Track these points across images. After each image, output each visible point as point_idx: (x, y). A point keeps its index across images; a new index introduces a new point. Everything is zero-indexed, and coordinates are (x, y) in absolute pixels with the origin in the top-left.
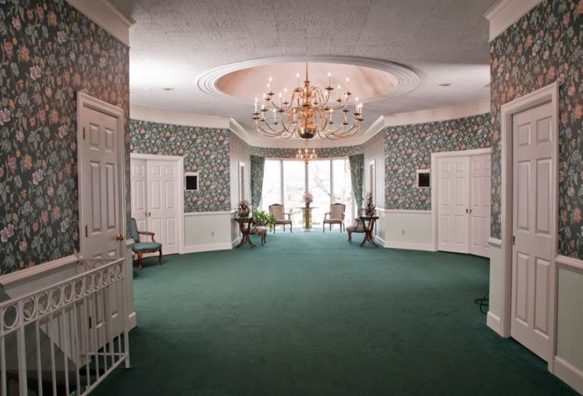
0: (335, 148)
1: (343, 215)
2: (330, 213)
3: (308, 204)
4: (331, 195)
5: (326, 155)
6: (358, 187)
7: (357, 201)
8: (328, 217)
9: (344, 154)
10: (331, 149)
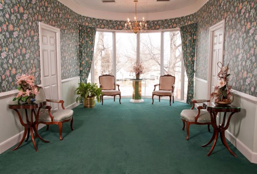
0: (166, 20)
1: (172, 87)
2: (159, 85)
3: (138, 75)
4: (162, 65)
5: (158, 27)
6: (190, 59)
7: (187, 73)
8: (157, 89)
9: (175, 25)
10: (162, 21)
